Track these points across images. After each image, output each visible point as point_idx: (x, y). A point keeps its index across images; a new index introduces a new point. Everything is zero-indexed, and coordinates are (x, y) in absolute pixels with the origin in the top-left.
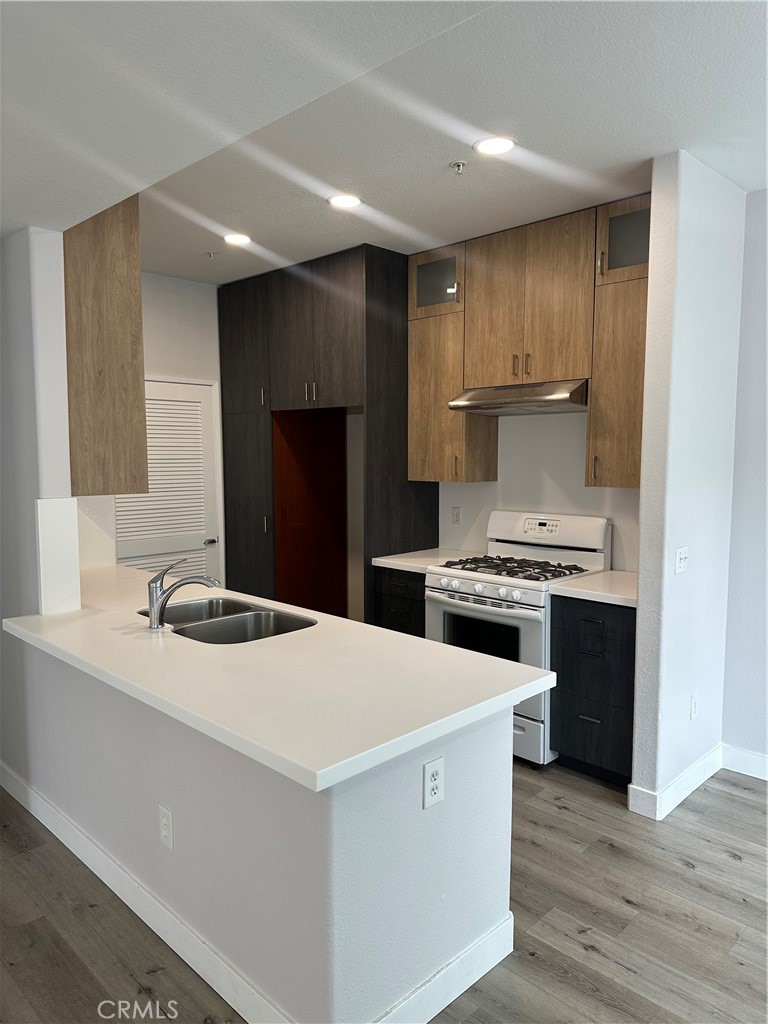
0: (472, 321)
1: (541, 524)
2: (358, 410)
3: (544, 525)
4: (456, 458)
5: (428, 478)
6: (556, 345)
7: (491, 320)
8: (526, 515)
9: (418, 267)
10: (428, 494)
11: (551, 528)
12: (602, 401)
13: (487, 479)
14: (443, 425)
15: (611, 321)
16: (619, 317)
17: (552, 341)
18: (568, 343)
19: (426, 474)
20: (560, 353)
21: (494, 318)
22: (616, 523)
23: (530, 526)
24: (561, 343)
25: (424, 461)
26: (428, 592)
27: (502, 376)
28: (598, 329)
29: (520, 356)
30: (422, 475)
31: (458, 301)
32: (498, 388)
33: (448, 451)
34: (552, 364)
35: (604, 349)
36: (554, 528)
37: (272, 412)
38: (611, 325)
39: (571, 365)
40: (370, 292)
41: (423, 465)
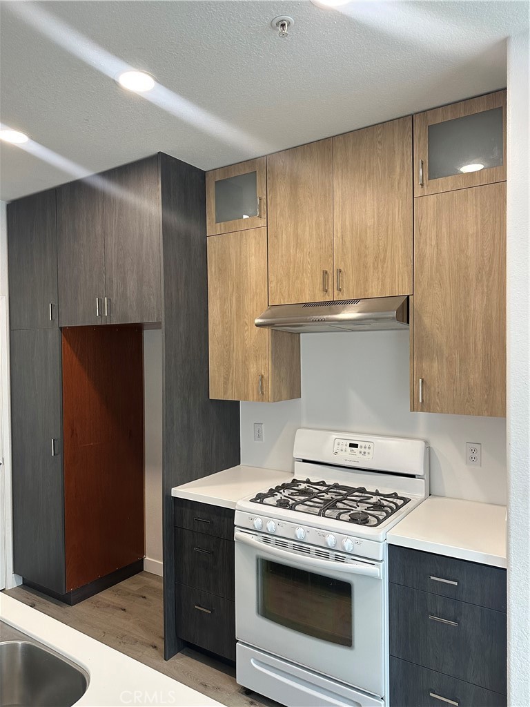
0: (276, 237)
1: (351, 445)
2: (156, 325)
3: (356, 446)
4: (262, 377)
5: (230, 397)
6: (370, 260)
7: (297, 236)
8: (334, 436)
9: (216, 182)
10: (229, 412)
11: (363, 450)
12: (427, 320)
13: (292, 397)
14: (246, 342)
15: (434, 233)
16: (444, 230)
17: (366, 256)
18: (385, 258)
19: (229, 392)
20: (375, 268)
21: (300, 232)
22: (432, 445)
23: (340, 447)
24: (376, 258)
25: (226, 379)
26: (238, 534)
27: (311, 293)
28: (419, 243)
29: (330, 272)
30: (225, 393)
31: (260, 217)
32: (307, 305)
33: (253, 369)
34: (366, 280)
35: (427, 264)
36: (367, 450)
37: (61, 328)
38: (434, 238)
39: (388, 280)
40: (166, 203)
41: (225, 383)
